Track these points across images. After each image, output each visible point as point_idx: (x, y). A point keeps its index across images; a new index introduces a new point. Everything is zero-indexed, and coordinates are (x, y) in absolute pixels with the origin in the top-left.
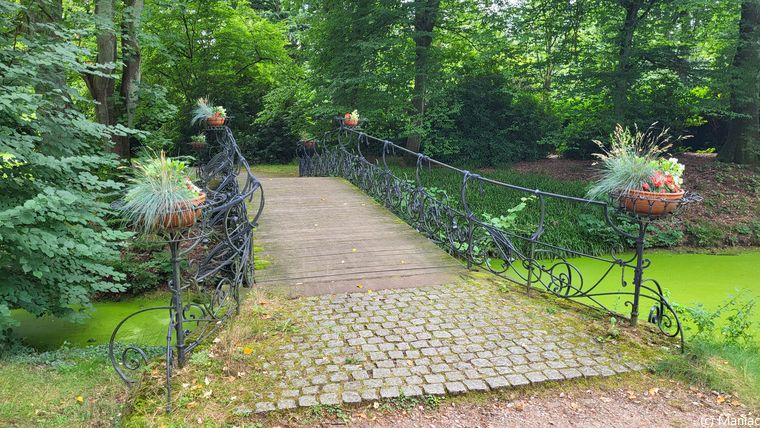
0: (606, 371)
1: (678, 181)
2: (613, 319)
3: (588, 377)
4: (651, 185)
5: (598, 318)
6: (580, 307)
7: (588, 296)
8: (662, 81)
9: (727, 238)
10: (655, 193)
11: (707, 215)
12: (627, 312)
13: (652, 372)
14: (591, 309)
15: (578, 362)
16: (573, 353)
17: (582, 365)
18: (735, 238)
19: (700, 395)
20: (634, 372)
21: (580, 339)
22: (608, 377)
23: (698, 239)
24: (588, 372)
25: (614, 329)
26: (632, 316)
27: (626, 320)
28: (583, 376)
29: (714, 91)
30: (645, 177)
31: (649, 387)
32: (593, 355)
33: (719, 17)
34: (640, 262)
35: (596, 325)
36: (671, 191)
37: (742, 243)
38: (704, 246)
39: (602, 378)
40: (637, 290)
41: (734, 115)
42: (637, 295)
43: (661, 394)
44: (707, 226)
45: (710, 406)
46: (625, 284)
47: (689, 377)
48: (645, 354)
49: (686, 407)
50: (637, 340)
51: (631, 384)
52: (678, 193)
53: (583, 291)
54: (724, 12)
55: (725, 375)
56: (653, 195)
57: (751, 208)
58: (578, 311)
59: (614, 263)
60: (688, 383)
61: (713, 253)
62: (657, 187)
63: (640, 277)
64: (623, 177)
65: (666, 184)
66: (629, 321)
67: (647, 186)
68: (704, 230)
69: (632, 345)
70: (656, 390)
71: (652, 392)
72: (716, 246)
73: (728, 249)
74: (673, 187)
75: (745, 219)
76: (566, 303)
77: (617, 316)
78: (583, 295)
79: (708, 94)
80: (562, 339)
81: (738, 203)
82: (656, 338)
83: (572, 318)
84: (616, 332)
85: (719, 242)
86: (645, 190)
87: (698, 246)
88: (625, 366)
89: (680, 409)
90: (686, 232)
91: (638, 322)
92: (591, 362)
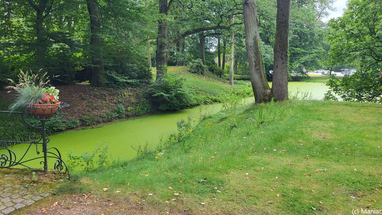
0: (30, 202)
1: (56, 98)
2: (34, 173)
3: (19, 209)
4: (43, 101)
5: (27, 174)
6: (16, 171)
7: (20, 164)
8: (60, 49)
9: (98, 120)
10: (45, 104)
11: (89, 111)
12: (42, 167)
13: (54, 194)
14: (23, 170)
15: (13, 203)
16: (11, 198)
17: (16, 203)
18: (101, 120)
19: (77, 198)
20: (45, 198)
21: (16, 189)
22: (31, 205)
23: (86, 122)
24: (18, 206)
25: (35, 178)
26: (45, 168)
27: (41, 171)
28: (16, 210)
29: (85, 55)
30: (39, 97)
31: (53, 202)
32: (22, 196)
33: (82, 21)
34: (44, 140)
35: (26, 178)
36: (54, 103)
37: (104, 121)
38: (89, 125)
39: (27, 207)
40: (45, 155)
41: (93, 66)
42: (45, 157)
43: (59, 204)
44: (89, 116)
45: (81, 202)
46: (38, 153)
47: (72, 191)
48: (51, 187)
49: (70, 206)
50: (47, 180)
51: (43, 204)
52: (58, 104)
53: (17, 161)
54: (84, 19)
55: (88, 185)
56: (44, 106)
57: (106, 106)
58: (15, 173)
59: (31, 143)
60: (72, 194)
61: (93, 128)
62: (46, 102)
63: (46, 148)
64: (27, 98)
65: (50, 100)
66: (43, 171)
67: (41, 101)
68: (88, 118)
69: (45, 183)
70: (56, 203)
71: (54, 205)
72: (94, 124)
73: (99, 125)
74: (54, 101)
75: (103, 111)
76: (9, 170)
77: (36, 171)
78: (17, 164)
79: (83, 56)
80: (4, 192)
81: (100, 104)
82: (57, 176)
83: (11, 178)
84: (36, 179)
85: (95, 123)
86: (40, 103)
87: (86, 126)
88: (41, 196)
89: (68, 208)
90: (80, 120)
91: (49, 170)
92: (21, 200)
